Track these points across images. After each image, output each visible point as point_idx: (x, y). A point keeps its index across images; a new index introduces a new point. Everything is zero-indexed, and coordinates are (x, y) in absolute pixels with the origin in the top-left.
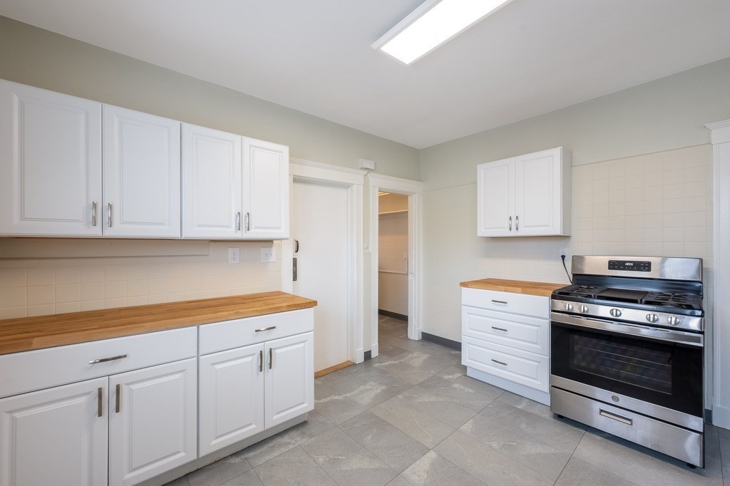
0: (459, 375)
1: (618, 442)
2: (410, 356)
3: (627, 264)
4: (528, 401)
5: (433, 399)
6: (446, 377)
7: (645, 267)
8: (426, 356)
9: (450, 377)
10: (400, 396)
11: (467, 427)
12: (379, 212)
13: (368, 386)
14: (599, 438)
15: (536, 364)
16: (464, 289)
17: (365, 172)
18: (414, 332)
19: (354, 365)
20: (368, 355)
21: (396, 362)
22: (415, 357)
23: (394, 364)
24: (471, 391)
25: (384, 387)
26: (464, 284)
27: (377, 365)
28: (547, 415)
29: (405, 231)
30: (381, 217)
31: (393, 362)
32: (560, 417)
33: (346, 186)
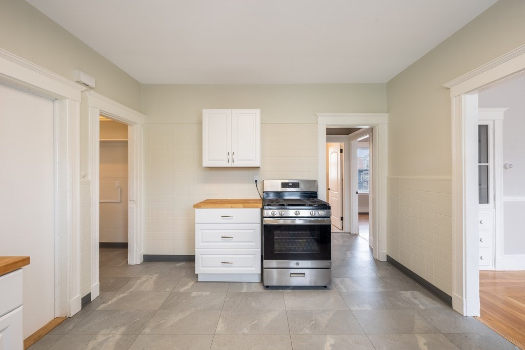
0: (193, 283)
1: (298, 289)
2: (138, 282)
3: (290, 184)
4: (246, 284)
5: (181, 316)
6: (182, 290)
7: (297, 185)
8: (155, 277)
9: (186, 288)
10: (147, 330)
11: (220, 327)
12: (100, 138)
13: (100, 338)
14: (290, 291)
15: (252, 256)
16: (197, 210)
17: (84, 88)
18: (135, 257)
19: (67, 320)
20: (86, 301)
21: (126, 294)
22: (145, 282)
23: (124, 298)
24: (208, 293)
25: (123, 329)
26: (197, 206)
27: (102, 307)
28: (260, 289)
29: (125, 160)
30: (103, 144)
31: (121, 296)
32: (267, 287)
33: (54, 98)
